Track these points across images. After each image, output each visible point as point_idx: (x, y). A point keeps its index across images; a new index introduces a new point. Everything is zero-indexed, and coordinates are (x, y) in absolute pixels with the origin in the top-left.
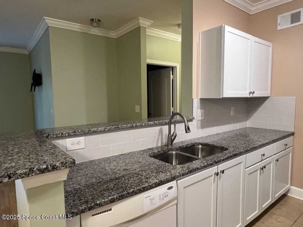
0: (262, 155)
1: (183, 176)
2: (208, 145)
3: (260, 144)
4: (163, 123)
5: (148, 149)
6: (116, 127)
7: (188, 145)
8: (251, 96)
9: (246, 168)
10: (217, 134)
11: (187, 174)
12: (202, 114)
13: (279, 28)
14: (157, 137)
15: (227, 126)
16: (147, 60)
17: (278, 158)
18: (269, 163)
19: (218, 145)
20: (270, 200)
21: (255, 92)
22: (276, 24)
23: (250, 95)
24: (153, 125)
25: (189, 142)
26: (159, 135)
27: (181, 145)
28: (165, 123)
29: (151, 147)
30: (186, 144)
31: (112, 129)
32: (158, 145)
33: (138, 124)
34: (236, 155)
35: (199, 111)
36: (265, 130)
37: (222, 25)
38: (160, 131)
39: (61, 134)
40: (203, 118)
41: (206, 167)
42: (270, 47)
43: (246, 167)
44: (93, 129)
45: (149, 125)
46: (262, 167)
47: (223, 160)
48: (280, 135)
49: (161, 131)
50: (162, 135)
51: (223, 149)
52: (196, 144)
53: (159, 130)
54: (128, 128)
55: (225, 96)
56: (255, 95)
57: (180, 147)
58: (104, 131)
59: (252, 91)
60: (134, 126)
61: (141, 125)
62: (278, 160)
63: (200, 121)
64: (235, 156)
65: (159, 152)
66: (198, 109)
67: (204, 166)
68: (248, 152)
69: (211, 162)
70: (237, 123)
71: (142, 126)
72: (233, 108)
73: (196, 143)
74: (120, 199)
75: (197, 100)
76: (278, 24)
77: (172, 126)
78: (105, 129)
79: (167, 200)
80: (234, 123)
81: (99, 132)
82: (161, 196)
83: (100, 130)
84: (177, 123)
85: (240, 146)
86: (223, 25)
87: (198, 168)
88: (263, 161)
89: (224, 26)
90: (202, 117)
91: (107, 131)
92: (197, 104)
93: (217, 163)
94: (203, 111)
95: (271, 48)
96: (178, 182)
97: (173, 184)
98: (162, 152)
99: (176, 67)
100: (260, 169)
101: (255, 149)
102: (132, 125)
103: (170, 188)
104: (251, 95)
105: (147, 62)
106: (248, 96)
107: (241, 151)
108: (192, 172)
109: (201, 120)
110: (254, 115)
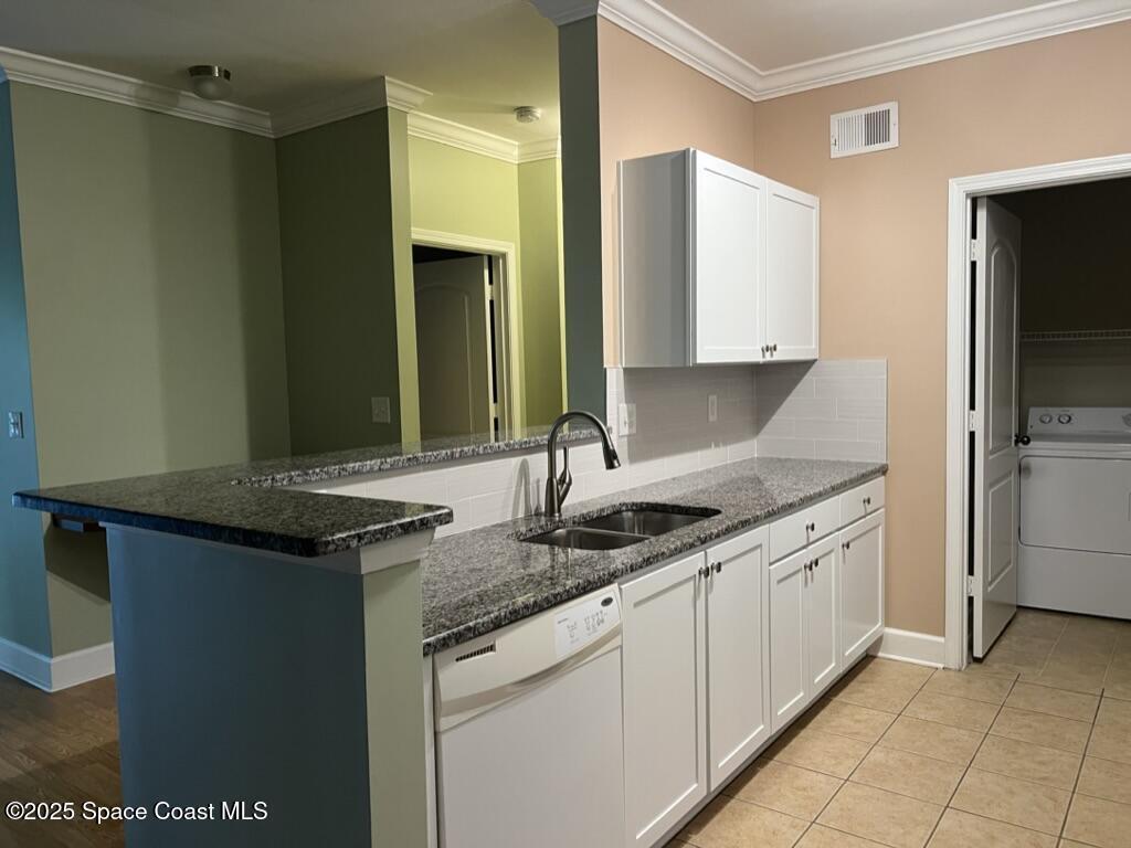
0: (807, 528)
1: (632, 571)
2: (659, 508)
3: (801, 495)
4: (532, 445)
5: (493, 526)
6: (409, 459)
7: (603, 510)
8: (768, 358)
9: (771, 564)
10: (674, 479)
11: (641, 567)
12: (630, 415)
13: (836, 153)
14: (514, 489)
15: (699, 453)
16: (412, 229)
17: (849, 539)
18: (826, 551)
19: (691, 504)
20: (833, 665)
21: (778, 348)
22: (825, 142)
23: (764, 356)
24: (504, 450)
25: (606, 503)
26: (519, 485)
27: (585, 512)
28: (536, 447)
29: (499, 522)
30: (599, 507)
31: (400, 463)
32: (517, 514)
33: (466, 449)
34: (745, 525)
35: (623, 406)
36: (808, 462)
37: (688, 150)
38: (520, 470)
39: (270, 481)
40: (634, 431)
41: (681, 552)
42: (813, 208)
43: (772, 561)
44: (352, 465)
45: (495, 452)
46: (809, 563)
47: (718, 536)
48: (851, 472)
49: (524, 471)
50: (527, 483)
51: (707, 513)
52: (624, 508)
53: (518, 467)
54: (439, 461)
55: (700, 360)
56: (777, 357)
57: (583, 516)
58: (380, 469)
59: (771, 345)
60: (457, 455)
61: (473, 450)
62: (848, 546)
63: (626, 439)
64: (743, 527)
65: (531, 530)
66: (619, 402)
67: (676, 549)
68: (774, 517)
69: (691, 540)
70: (725, 443)
71: (478, 454)
72: (713, 398)
73: (624, 504)
74: (511, 622)
75: (618, 373)
76: (833, 141)
77: (560, 454)
78: (382, 463)
79: (602, 631)
80: (717, 445)
81: (368, 472)
82: (591, 620)
83: (368, 467)
84: (572, 446)
85: (750, 502)
86: (692, 150)
87: (663, 553)
88: (810, 547)
89: (694, 152)
90: (630, 427)
91: (387, 470)
92: (617, 388)
93: (705, 541)
94: (634, 406)
95: (815, 213)
96: (623, 587)
97: (610, 591)
98: (540, 531)
99: (504, 256)
100: (805, 567)
101: (789, 508)
102: (452, 453)
103: (607, 602)
104: (768, 354)
105: (414, 236)
106: (760, 359)
107: (758, 513)
108: (651, 563)
109: (629, 436)
110: (773, 418)
